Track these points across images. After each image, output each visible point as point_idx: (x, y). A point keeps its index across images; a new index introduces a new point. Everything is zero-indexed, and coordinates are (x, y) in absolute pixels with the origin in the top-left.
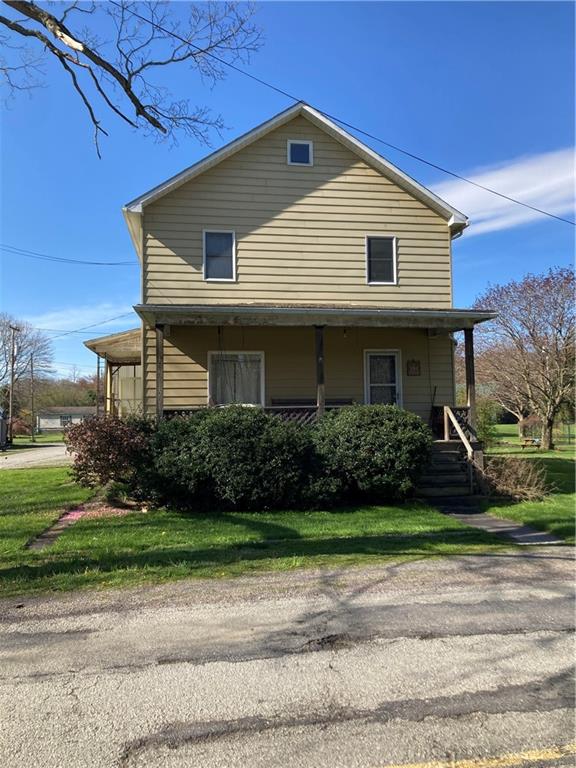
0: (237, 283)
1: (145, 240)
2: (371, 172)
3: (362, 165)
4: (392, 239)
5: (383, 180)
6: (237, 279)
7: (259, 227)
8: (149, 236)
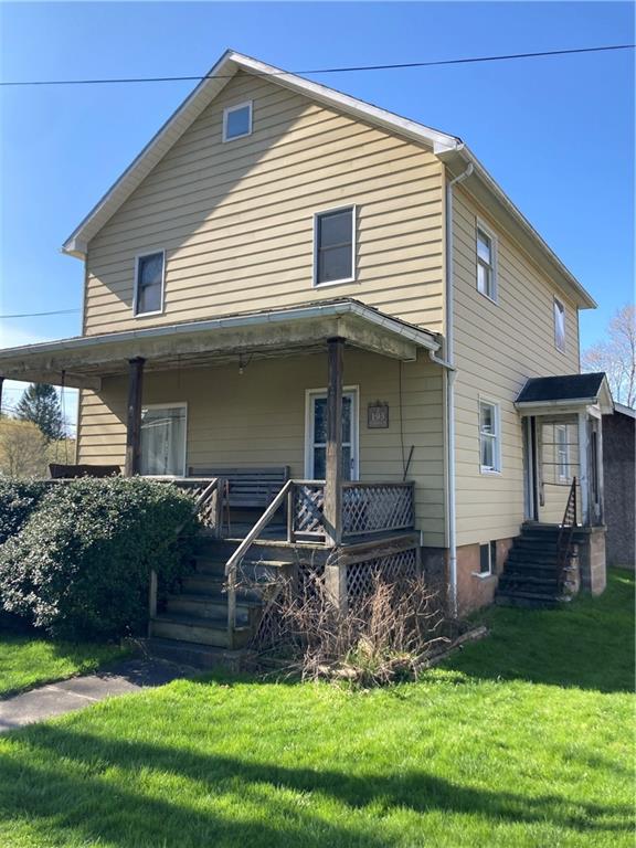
0: (164, 314)
1: (87, 280)
2: (327, 114)
3: (314, 109)
4: (350, 209)
5: (344, 121)
6: (164, 309)
7: (191, 235)
8: (91, 276)
